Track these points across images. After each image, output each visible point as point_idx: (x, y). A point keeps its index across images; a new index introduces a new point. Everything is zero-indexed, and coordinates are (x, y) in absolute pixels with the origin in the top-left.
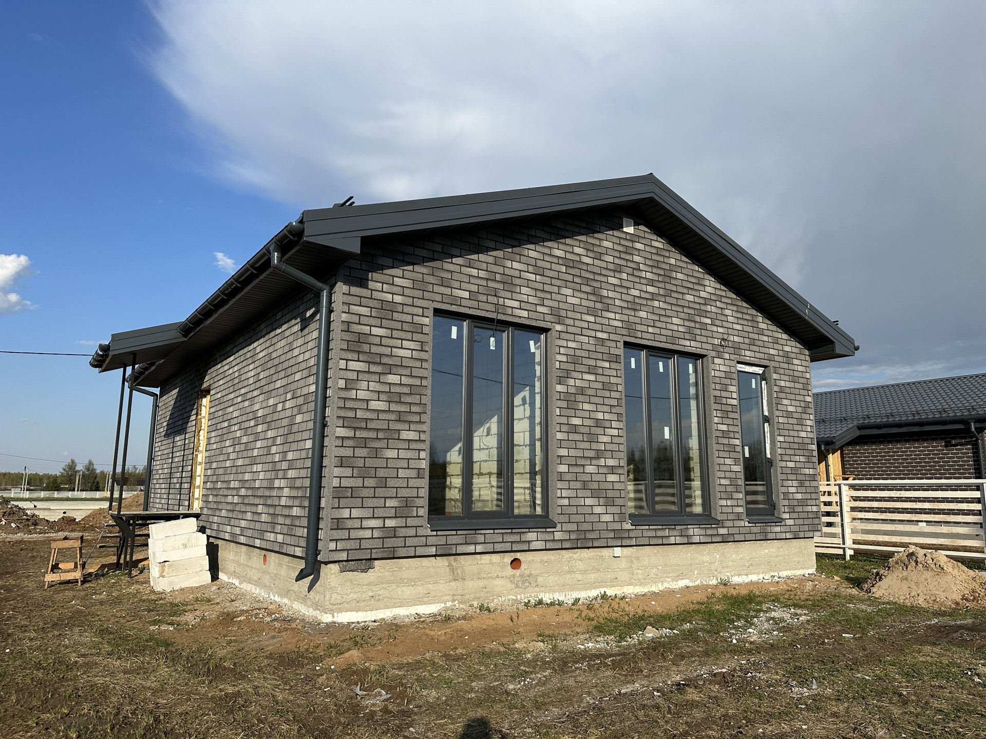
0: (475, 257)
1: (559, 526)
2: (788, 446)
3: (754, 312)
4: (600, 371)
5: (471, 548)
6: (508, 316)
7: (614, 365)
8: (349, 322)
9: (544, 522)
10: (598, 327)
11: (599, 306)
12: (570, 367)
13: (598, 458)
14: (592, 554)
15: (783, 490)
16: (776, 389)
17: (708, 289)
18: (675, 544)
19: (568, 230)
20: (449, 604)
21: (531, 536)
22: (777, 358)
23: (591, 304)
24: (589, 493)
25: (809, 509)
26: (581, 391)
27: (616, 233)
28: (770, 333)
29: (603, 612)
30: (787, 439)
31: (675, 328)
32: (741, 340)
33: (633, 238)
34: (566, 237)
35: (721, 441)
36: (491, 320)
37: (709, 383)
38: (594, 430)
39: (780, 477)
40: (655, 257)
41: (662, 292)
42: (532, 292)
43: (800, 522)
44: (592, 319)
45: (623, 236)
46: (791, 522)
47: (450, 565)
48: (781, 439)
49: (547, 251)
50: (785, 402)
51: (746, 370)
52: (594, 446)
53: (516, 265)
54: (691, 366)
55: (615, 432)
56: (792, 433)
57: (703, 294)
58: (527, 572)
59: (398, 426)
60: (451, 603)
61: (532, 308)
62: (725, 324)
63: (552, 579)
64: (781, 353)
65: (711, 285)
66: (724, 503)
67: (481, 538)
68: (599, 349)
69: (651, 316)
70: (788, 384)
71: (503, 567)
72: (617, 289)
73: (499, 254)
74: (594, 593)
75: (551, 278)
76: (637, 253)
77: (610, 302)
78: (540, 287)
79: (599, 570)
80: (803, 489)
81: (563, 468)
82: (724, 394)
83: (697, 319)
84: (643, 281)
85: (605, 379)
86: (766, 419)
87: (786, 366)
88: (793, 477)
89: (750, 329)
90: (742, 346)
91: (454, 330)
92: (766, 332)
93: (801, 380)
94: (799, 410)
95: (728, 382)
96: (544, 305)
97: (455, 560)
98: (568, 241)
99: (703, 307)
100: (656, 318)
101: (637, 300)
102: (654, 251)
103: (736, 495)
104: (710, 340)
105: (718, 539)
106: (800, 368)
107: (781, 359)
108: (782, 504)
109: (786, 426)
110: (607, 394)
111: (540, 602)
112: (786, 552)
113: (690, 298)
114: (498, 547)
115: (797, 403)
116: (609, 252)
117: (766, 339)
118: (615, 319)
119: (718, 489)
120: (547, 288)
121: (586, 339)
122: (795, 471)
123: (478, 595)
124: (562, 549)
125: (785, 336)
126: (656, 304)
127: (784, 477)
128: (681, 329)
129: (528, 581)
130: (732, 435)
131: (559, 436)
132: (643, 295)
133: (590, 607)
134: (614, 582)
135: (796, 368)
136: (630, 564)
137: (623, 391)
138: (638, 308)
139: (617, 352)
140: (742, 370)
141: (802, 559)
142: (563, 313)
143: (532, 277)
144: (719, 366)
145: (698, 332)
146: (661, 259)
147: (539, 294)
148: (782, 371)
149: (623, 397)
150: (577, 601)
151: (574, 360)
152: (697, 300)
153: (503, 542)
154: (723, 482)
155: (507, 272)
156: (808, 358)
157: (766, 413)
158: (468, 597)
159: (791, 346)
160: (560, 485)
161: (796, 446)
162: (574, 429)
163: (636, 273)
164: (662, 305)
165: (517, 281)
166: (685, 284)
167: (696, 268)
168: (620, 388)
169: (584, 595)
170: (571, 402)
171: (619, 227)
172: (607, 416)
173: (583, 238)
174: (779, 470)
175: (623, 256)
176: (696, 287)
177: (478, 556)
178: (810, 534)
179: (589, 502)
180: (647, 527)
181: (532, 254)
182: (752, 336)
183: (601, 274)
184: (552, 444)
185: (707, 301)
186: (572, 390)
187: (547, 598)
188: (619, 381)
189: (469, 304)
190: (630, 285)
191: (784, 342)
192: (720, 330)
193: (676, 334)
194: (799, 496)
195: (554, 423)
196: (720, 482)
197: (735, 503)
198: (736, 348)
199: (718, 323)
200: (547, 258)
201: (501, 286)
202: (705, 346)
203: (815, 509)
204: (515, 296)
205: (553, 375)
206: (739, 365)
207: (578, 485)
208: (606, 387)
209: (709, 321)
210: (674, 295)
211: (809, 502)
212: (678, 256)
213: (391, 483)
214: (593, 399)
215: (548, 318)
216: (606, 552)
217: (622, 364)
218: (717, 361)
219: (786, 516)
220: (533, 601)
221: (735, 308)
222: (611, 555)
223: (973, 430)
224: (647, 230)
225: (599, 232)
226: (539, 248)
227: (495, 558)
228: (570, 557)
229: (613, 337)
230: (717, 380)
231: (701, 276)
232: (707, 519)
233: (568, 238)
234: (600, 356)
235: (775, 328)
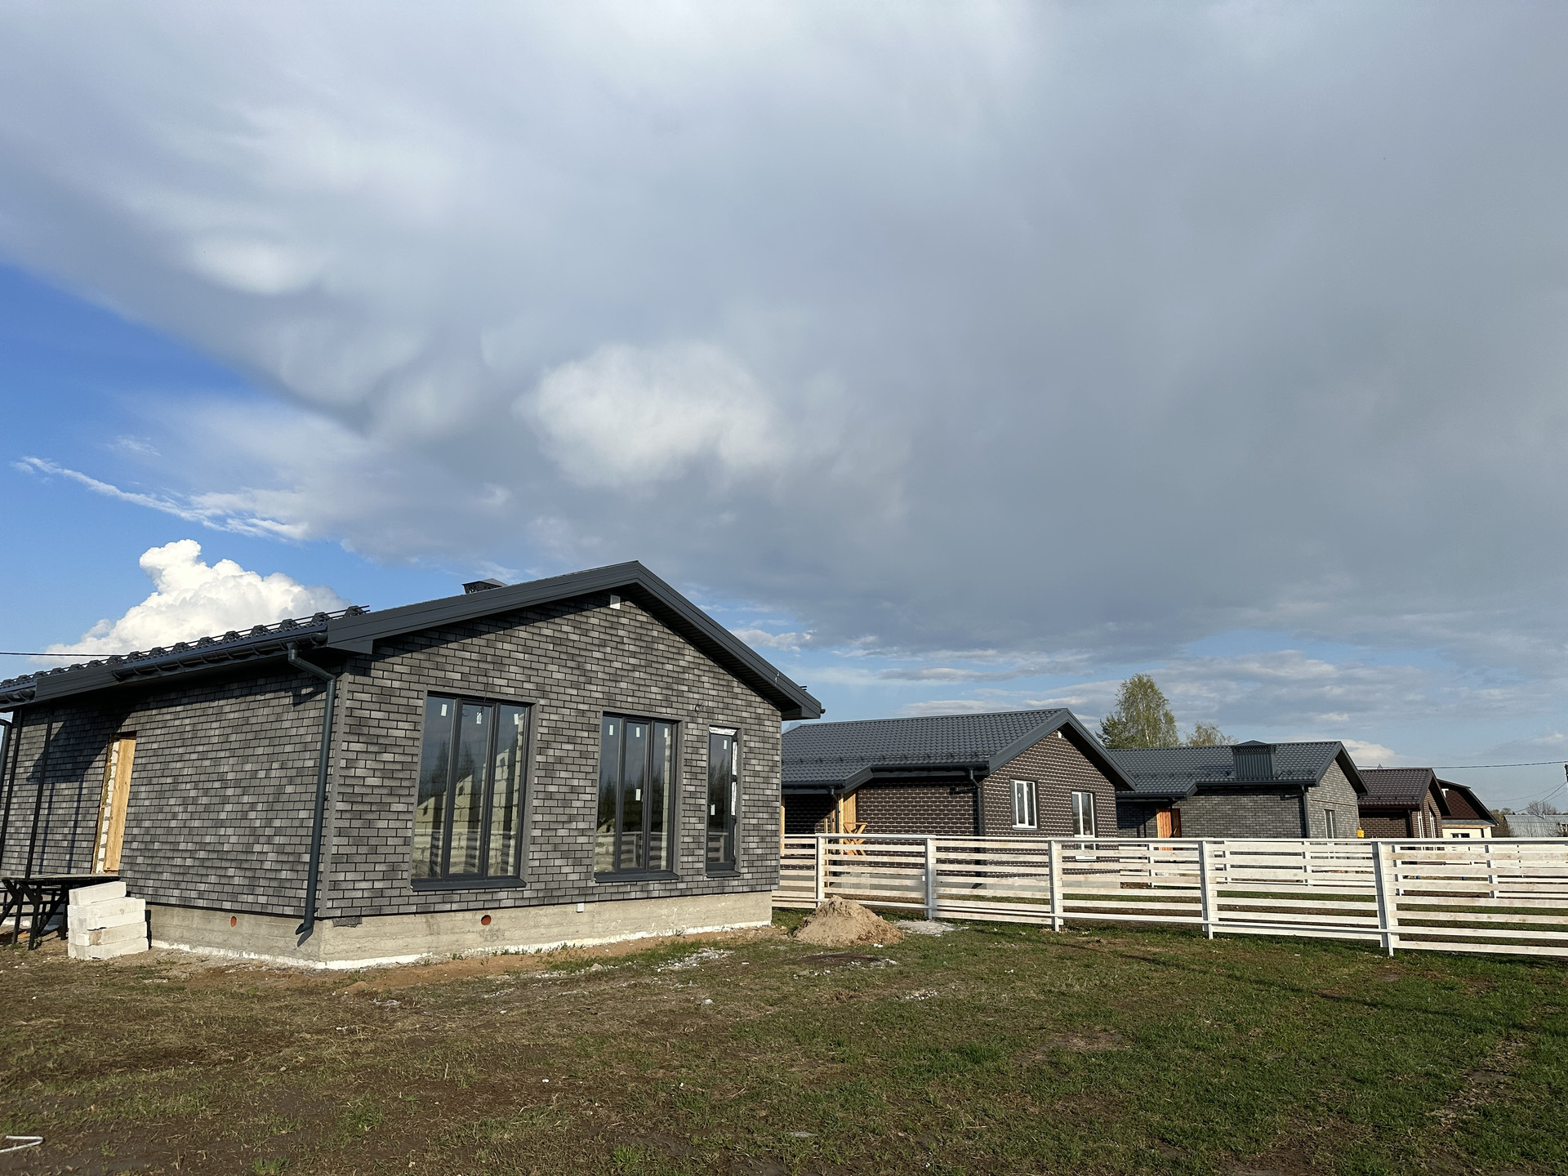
0: (469, 641)
1: (528, 885)
2: (753, 804)
3: (730, 677)
4: (579, 740)
5: (447, 907)
6: (496, 694)
7: (592, 735)
8: (352, 708)
9: (516, 882)
10: (580, 699)
11: (582, 679)
12: (551, 738)
13: (570, 822)
14: (556, 910)
15: (744, 845)
16: (745, 749)
17: (687, 658)
18: (636, 899)
19: (558, 611)
20: (424, 955)
21: (503, 895)
22: (748, 721)
23: (575, 678)
24: (558, 854)
25: (768, 863)
26: (560, 760)
27: (603, 610)
28: (744, 697)
29: (561, 958)
30: (752, 797)
31: (653, 696)
32: (715, 704)
33: (618, 614)
34: (555, 617)
35: (688, 801)
36: (481, 698)
37: (681, 746)
38: (568, 796)
39: (742, 833)
40: (638, 631)
41: (643, 663)
42: (520, 670)
43: (759, 875)
44: (574, 692)
45: (610, 612)
46: (749, 876)
47: (427, 921)
48: (746, 797)
49: (536, 631)
50: (753, 762)
51: (718, 733)
52: (568, 811)
53: (506, 646)
54: (666, 730)
55: (588, 797)
56: (757, 791)
57: (682, 663)
58: (496, 927)
59: (389, 799)
60: (426, 954)
61: (519, 685)
62: (701, 690)
63: (518, 933)
64: (753, 715)
65: (690, 654)
66: (685, 859)
67: (457, 898)
68: (580, 719)
69: (631, 686)
70: (757, 745)
71: (474, 923)
72: (601, 662)
73: (492, 636)
74: (554, 945)
75: (539, 656)
76: (621, 627)
77: (593, 675)
78: (528, 664)
79: (562, 925)
80: (764, 845)
81: (537, 833)
82: (694, 757)
83: (675, 686)
84: (625, 654)
85: (583, 748)
86: (735, 779)
87: (757, 727)
88: (755, 833)
89: (725, 694)
90: (716, 710)
91: (444, 707)
92: (740, 696)
93: (771, 741)
94: (767, 769)
95: (700, 745)
96: (530, 682)
97: (432, 917)
98: (557, 620)
99: (681, 676)
100: (636, 688)
101: (619, 672)
102: (638, 625)
103: (697, 852)
104: (685, 706)
105: (677, 893)
106: (771, 729)
107: (752, 721)
108: (742, 859)
109: (752, 785)
110: (584, 762)
111: (506, 953)
112: (743, 905)
113: (670, 667)
114: (472, 905)
115: (765, 763)
116: (596, 628)
117: (739, 702)
118: (596, 691)
119: (681, 846)
120: (534, 665)
121: (567, 712)
122: (757, 828)
123: (450, 947)
124: (530, 906)
125: (758, 699)
126: (637, 674)
127: (746, 833)
128: (659, 697)
129: (495, 935)
130: (699, 795)
131: (536, 803)
132: (625, 667)
133: (550, 955)
134: (576, 934)
135: (767, 729)
136: (591, 918)
137: (599, 759)
138: (619, 679)
139: (596, 722)
140: (715, 732)
141: (758, 911)
142: (548, 688)
143: (521, 656)
144: (692, 731)
145: (675, 699)
146: (644, 632)
147: (526, 671)
148: (753, 733)
149: (599, 764)
150: (539, 951)
151: (555, 731)
152: (676, 669)
153: (476, 901)
154: (687, 839)
155: (498, 652)
156: (780, 719)
157: (735, 773)
158: (441, 948)
159: (763, 708)
160: (532, 848)
161: (760, 804)
162: (550, 796)
163: (620, 646)
164: (642, 675)
165: (506, 661)
166: (666, 654)
167: (678, 638)
168: (596, 756)
169: (546, 947)
170: (549, 771)
171: (607, 604)
172: (582, 783)
173: (571, 617)
174: (742, 827)
175: (608, 631)
176: (676, 657)
177: (453, 914)
178: (768, 888)
179: (558, 862)
180: (610, 884)
181: (523, 634)
182: (726, 700)
183: (586, 650)
184: (528, 810)
185: (685, 670)
186: (551, 760)
187: (512, 949)
188: (595, 749)
189: (460, 684)
190: (612, 658)
191: (757, 705)
192: (696, 696)
193: (653, 702)
194: (759, 851)
195: (532, 791)
196: (684, 839)
197: (696, 859)
198: (710, 712)
199: (694, 689)
200: (536, 638)
201: (491, 666)
202: (680, 712)
203: (774, 863)
204: (504, 675)
205: (534, 746)
206: (713, 728)
207: (550, 847)
208: (584, 755)
209: (686, 688)
210: (654, 665)
211: (769, 857)
212: (661, 628)
213: (380, 850)
214: (571, 768)
215: (533, 693)
216: (570, 908)
217: (601, 733)
218: (691, 726)
219: (746, 870)
220: (499, 952)
221: (712, 675)
222: (575, 910)
223: (972, 778)
224: (633, 605)
225: (587, 610)
226: (529, 629)
227: (468, 915)
228: (537, 913)
229: (593, 708)
230: (690, 744)
231: (681, 646)
232: (670, 875)
233: (557, 617)
234: (580, 727)
235: (749, 692)
